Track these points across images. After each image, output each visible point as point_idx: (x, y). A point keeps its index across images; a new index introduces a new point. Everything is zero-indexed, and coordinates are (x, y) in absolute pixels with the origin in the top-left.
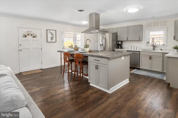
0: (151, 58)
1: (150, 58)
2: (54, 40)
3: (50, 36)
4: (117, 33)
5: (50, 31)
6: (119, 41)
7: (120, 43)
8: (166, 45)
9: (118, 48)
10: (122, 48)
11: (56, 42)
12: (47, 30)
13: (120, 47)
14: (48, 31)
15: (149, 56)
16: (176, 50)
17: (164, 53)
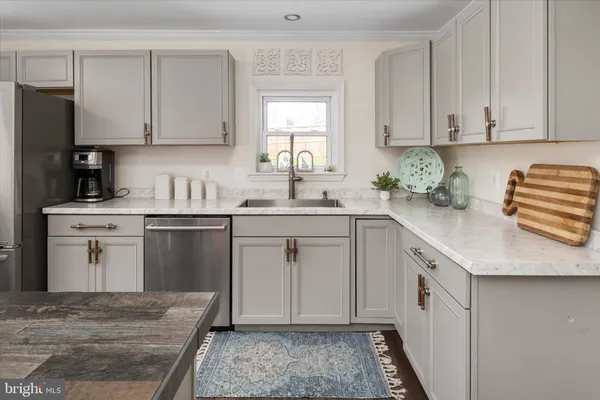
0: (295, 251)
1: (292, 252)
4: (71, 91)
6: (90, 148)
7: (93, 159)
8: (340, 170)
9: (77, 196)
10: (108, 194)
13: (99, 187)
15: (283, 241)
16: (385, 195)
17: (358, 218)
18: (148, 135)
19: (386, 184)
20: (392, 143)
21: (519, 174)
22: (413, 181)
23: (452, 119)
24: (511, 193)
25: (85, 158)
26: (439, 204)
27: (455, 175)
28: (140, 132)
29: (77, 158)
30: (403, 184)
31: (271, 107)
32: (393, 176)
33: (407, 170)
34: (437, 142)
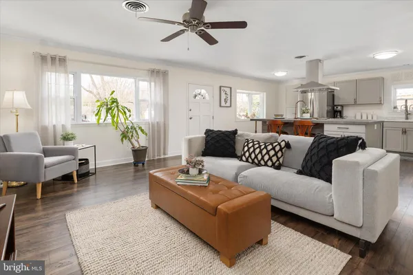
0: (405, 132)
2: (228, 104)
3: (223, 96)
5: (224, 89)
6: (339, 105)
7: (339, 108)
9: (335, 117)
10: (341, 117)
11: (231, 106)
12: (220, 87)
14: (222, 88)
15: (401, 129)
18: (355, 102)
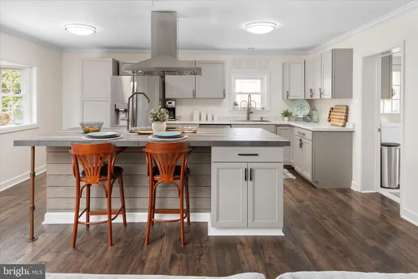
8: (267, 109)
13: (174, 115)
16: (286, 118)
17: (277, 126)
18: (194, 95)
19: (287, 114)
20: (290, 98)
21: (333, 109)
22: (298, 113)
23: (311, 90)
24: (330, 115)
25: (171, 103)
26: (308, 121)
27: (314, 109)
28: (191, 93)
29: (167, 103)
30: (293, 115)
31: (237, 81)
32: (290, 111)
33: (295, 109)
34: (307, 98)
